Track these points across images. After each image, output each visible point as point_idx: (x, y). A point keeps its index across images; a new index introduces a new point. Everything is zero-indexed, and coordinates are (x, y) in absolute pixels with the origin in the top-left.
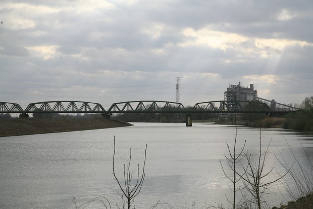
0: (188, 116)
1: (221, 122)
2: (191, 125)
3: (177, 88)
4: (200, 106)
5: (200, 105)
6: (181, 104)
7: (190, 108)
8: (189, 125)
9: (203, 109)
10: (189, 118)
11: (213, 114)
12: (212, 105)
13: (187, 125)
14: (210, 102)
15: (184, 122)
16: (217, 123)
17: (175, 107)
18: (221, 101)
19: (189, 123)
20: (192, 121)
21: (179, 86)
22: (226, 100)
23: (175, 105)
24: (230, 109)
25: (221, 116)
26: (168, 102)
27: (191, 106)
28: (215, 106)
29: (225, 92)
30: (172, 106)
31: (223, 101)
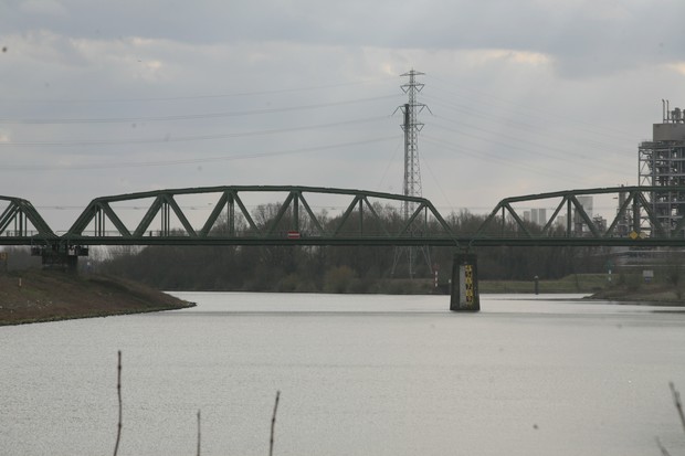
0: (459, 261)
1: (624, 290)
2: (474, 307)
3: (407, 124)
4: (519, 213)
5: (520, 208)
6: (425, 203)
7: (470, 222)
8: (465, 305)
9: (533, 227)
10: (465, 269)
11: (581, 252)
12: (579, 209)
13: (456, 307)
14: (569, 196)
15: (440, 290)
16: (600, 295)
17: (395, 217)
18: (621, 190)
19: (465, 294)
20: (481, 284)
22: (647, 183)
23: (398, 205)
24: (668, 228)
25: (623, 261)
26: (361, 195)
27: (475, 212)
28: (593, 215)
29: (644, 147)
30: (384, 213)
31: (631, 189)
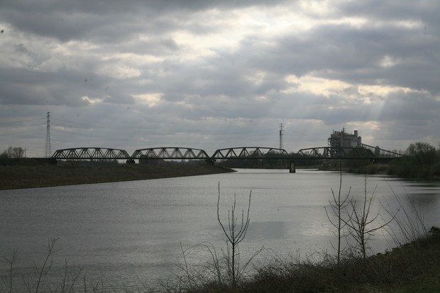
0: (291, 162)
1: (325, 168)
3: (281, 135)
5: (304, 152)
6: (284, 150)
7: (293, 154)
8: (293, 171)
9: (307, 155)
11: (316, 160)
12: (316, 151)
13: (291, 172)
14: (314, 149)
15: (287, 168)
16: (320, 169)
17: (278, 153)
18: (324, 148)
19: (292, 169)
20: (296, 167)
21: (283, 132)
22: (330, 146)
23: (279, 151)
24: (334, 155)
25: (325, 162)
26: (271, 149)
27: (294, 152)
28: (319, 153)
29: (329, 139)
30: (276, 153)
31: (326, 148)
